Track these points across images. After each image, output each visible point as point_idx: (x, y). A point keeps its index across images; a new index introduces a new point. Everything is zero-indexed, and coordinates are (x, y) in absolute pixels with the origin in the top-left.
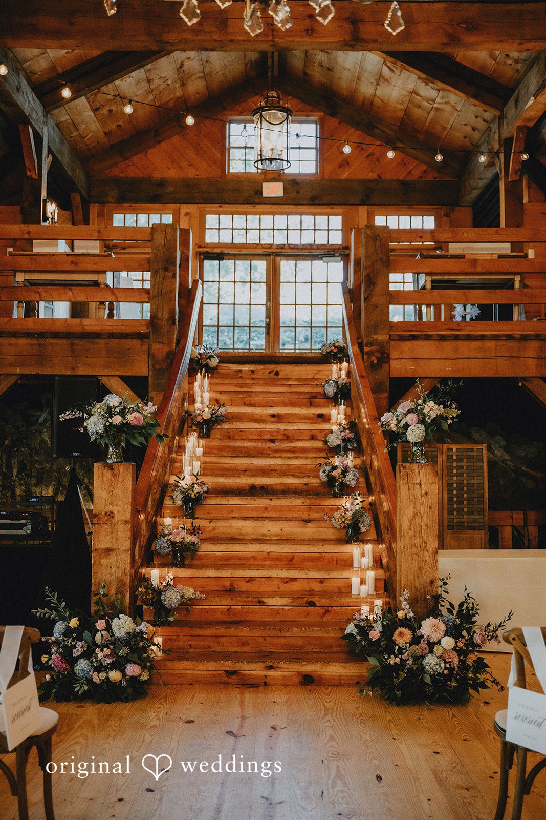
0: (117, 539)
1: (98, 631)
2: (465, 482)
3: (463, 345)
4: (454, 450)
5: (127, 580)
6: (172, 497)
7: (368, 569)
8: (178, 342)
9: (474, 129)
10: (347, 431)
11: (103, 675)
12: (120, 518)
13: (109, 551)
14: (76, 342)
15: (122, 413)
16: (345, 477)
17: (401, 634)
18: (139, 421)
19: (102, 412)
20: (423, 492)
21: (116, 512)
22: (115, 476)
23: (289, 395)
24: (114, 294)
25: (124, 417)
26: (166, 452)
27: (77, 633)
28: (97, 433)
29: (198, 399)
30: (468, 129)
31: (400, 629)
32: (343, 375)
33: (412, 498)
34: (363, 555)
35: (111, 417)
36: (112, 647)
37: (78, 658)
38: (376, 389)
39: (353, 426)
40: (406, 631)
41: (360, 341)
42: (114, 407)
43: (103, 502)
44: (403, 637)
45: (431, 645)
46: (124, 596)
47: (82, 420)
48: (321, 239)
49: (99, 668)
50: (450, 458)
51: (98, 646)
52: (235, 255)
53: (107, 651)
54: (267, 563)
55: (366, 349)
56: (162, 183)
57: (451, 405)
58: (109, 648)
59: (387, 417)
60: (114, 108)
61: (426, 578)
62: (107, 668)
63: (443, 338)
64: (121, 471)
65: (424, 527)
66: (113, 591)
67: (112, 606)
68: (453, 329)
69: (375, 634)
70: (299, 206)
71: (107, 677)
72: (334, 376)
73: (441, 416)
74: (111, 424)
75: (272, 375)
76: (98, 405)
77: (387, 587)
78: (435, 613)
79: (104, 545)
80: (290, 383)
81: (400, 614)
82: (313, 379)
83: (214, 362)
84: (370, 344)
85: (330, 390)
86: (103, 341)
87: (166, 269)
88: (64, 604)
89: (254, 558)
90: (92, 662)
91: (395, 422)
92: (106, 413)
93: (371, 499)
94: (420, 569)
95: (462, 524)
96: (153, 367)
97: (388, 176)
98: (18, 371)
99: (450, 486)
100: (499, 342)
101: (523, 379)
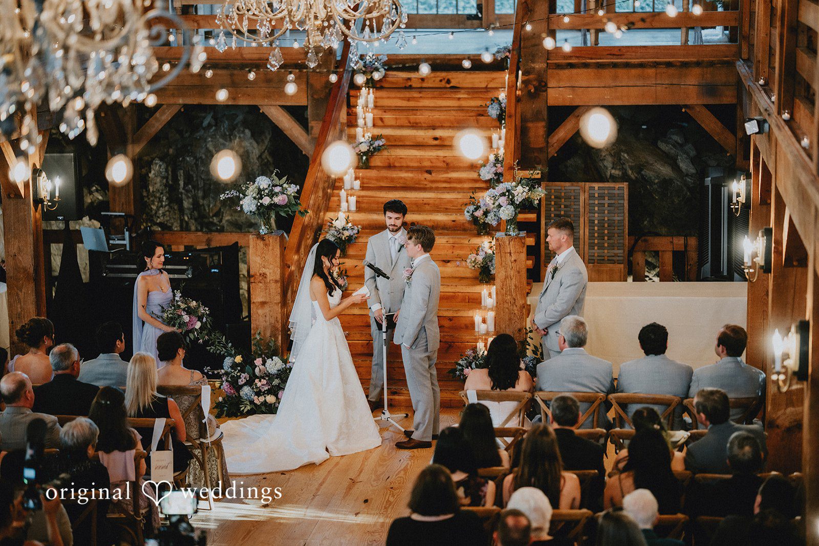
0: (270, 294)
1: (256, 366)
2: (606, 219)
4: (596, 188)
5: (279, 326)
7: (490, 310)
11: (262, 399)
12: (271, 278)
13: (263, 304)
14: (236, 72)
16: (486, 217)
18: (284, 200)
19: (255, 193)
20: (513, 259)
21: (268, 274)
22: (266, 245)
25: (271, 198)
27: (242, 367)
28: (251, 212)
33: (503, 264)
34: (489, 295)
35: (262, 198)
36: (267, 378)
37: (242, 386)
38: (532, 118)
42: (264, 190)
43: (258, 266)
46: (276, 338)
47: (239, 199)
49: (258, 394)
50: (591, 196)
51: (258, 377)
53: (264, 382)
55: (523, 78)
58: (265, 379)
62: (264, 394)
63: (600, 66)
64: (271, 241)
65: (513, 287)
66: (268, 334)
67: (268, 346)
71: (265, 401)
73: (529, 198)
74: (261, 204)
75: (444, 82)
76: (251, 187)
79: (260, 299)
82: (486, 89)
83: (380, 74)
84: (527, 72)
85: (495, 111)
88: (230, 344)
90: (253, 388)
92: (258, 195)
94: (510, 319)
95: (603, 258)
96: (312, 97)
98: (181, 101)
99: (591, 222)
100: (659, 70)
101: (686, 106)
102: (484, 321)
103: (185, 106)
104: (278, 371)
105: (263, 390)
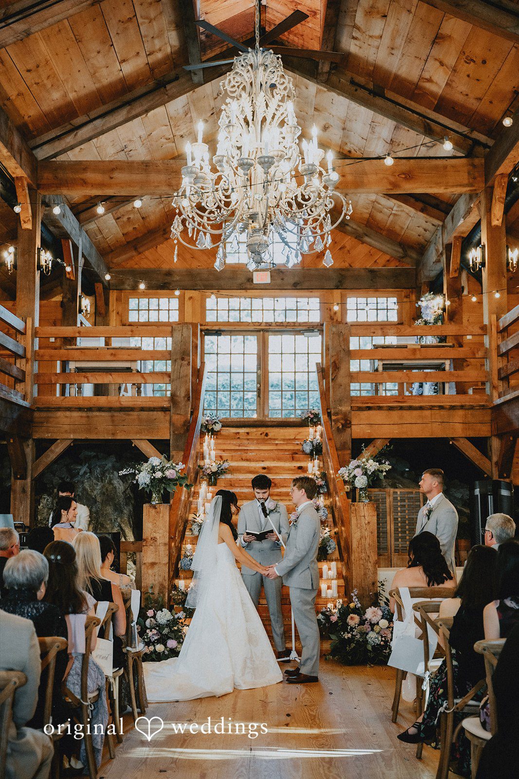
0: (159, 556)
1: (148, 617)
2: (407, 517)
3: (406, 413)
4: (399, 493)
5: (166, 584)
6: (191, 530)
7: (333, 579)
8: (192, 413)
9: (425, 230)
10: (320, 480)
11: (152, 648)
12: (161, 542)
13: (153, 564)
14: (116, 414)
15: (162, 470)
17: (352, 618)
18: (173, 475)
19: (149, 470)
20: (366, 522)
21: (158, 538)
22: (157, 513)
23: (276, 452)
24: (144, 378)
25: (163, 472)
26: (186, 496)
28: (145, 484)
29: (207, 456)
30: (421, 230)
31: (351, 615)
32: (318, 437)
33: (359, 525)
34: (330, 569)
35: (155, 473)
36: (157, 628)
38: (341, 448)
39: (324, 476)
40: (356, 616)
41: (329, 411)
42: (156, 466)
43: (150, 530)
44: (353, 620)
45: (372, 625)
46: (164, 595)
47: (134, 475)
48: (303, 318)
49: (149, 643)
50: (395, 499)
51: (148, 628)
52: (231, 331)
53: (155, 631)
55: (333, 417)
56: (169, 273)
57: (385, 462)
58: (155, 629)
59: (343, 470)
60: (132, 216)
61: (370, 581)
62: (154, 644)
63: (391, 408)
64: (162, 509)
65: (367, 546)
66: (156, 591)
67: (156, 601)
68: (399, 402)
69: (334, 618)
70: (283, 291)
71: (155, 649)
72: (310, 438)
73: (378, 470)
74: (154, 477)
75: (263, 435)
76: (145, 465)
77: (346, 590)
78: (376, 604)
79: (150, 560)
80: (277, 442)
81: (352, 605)
82: (295, 439)
83: (217, 427)
84: (336, 414)
85: (308, 448)
86: (135, 413)
87: (183, 359)
90: (144, 639)
91: (347, 475)
92: (151, 470)
93: (336, 530)
94: (365, 574)
95: (405, 548)
96: (174, 432)
97: (357, 265)
98: (72, 436)
99: (396, 519)
100: (433, 412)
101: (453, 439)
102: (329, 588)
103: (75, 440)
104: (168, 621)
105: (153, 640)
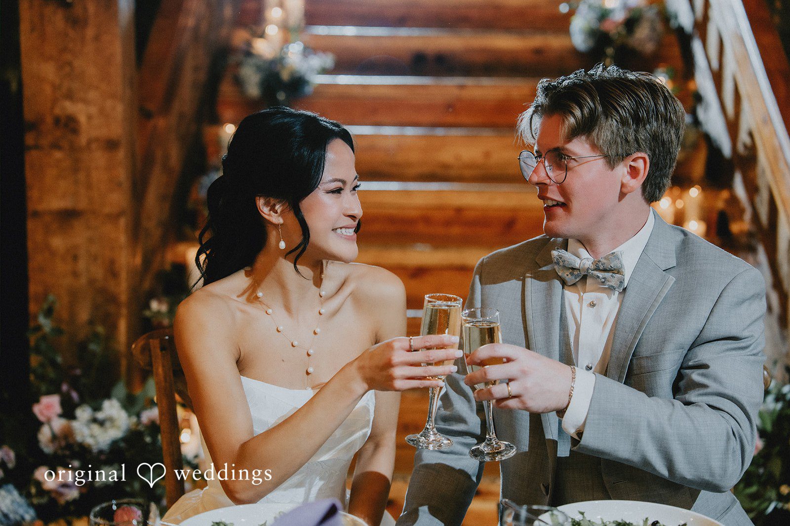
1: (41, 423)
5: (121, 286)
12: (95, 133)
13: (68, 217)
21: (82, 119)
36: (76, 463)
43: (48, 89)
46: (112, 328)
54: (455, 230)
66: (84, 315)
79: (56, 203)
89: (426, 220)
90: (28, 495)
